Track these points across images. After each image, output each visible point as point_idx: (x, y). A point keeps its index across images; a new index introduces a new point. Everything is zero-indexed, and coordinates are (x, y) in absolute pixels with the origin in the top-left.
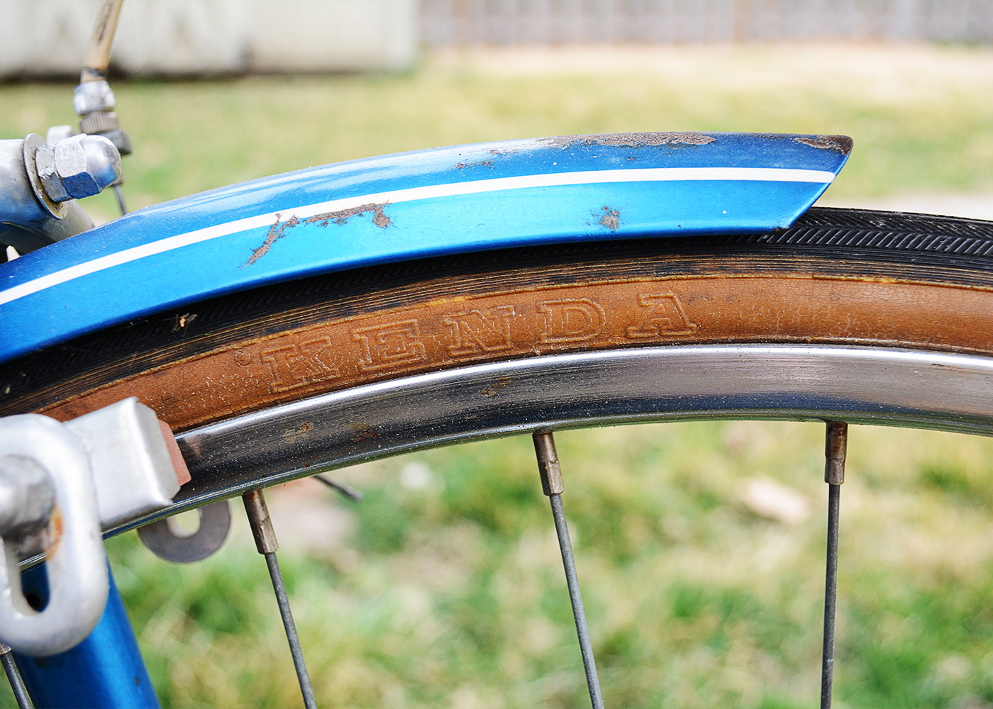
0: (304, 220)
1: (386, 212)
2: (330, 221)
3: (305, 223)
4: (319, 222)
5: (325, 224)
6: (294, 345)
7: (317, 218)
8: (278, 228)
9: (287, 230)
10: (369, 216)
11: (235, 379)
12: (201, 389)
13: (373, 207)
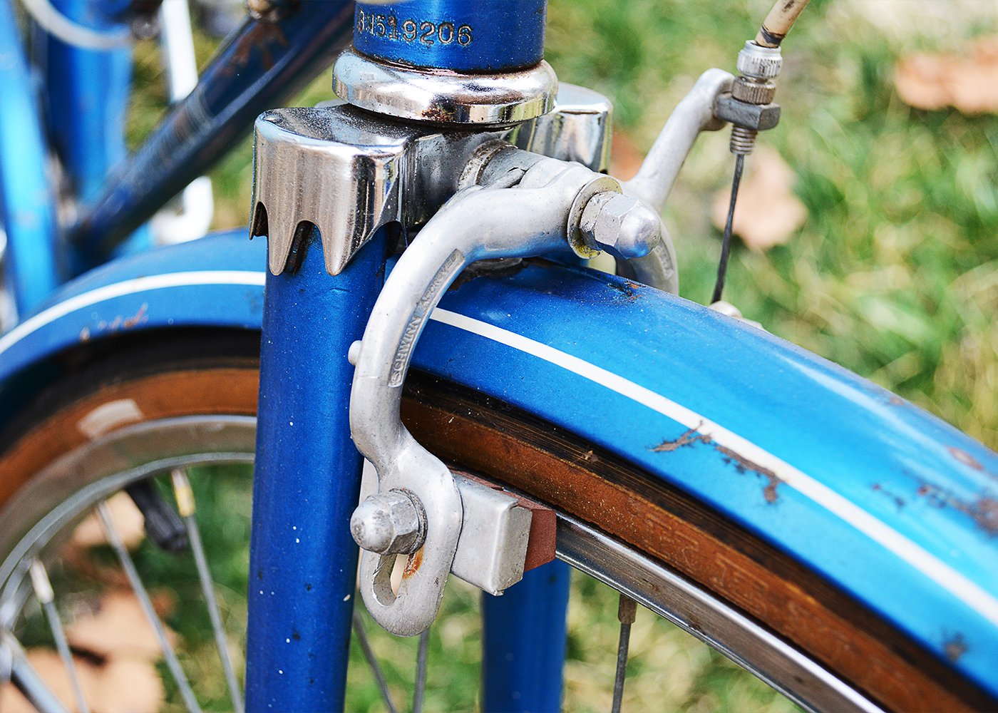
0: (716, 445)
1: (779, 490)
2: (733, 461)
3: (714, 447)
4: (724, 456)
5: (727, 461)
6: (670, 528)
7: (724, 450)
8: (693, 436)
9: (698, 443)
10: (764, 481)
11: (620, 516)
12: (595, 503)
13: (772, 476)
